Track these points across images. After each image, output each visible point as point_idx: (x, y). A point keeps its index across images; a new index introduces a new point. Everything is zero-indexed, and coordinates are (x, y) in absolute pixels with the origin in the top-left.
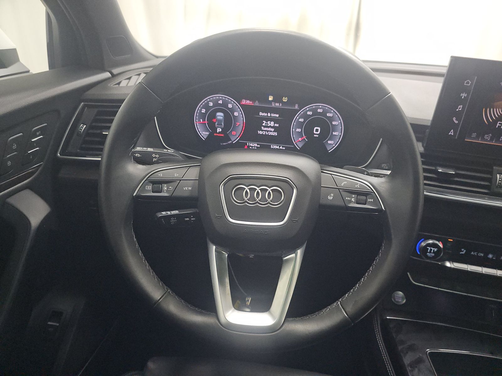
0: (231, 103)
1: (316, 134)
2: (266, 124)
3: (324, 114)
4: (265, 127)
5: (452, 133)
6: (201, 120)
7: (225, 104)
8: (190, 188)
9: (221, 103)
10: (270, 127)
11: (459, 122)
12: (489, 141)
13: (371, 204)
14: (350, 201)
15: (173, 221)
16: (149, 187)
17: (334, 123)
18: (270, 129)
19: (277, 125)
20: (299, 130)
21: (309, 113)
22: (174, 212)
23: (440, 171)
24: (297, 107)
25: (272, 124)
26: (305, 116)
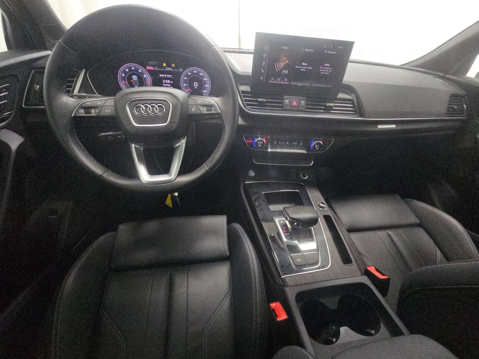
0: (140, 69)
1: (196, 87)
2: (165, 82)
3: (198, 73)
4: (165, 83)
5: (262, 78)
6: (123, 81)
7: (136, 70)
8: (110, 111)
9: (134, 69)
10: (168, 83)
11: (264, 71)
12: (280, 82)
13: (214, 110)
14: (204, 111)
15: (109, 137)
16: (82, 111)
17: (205, 79)
18: (168, 85)
19: (172, 82)
20: (185, 85)
21: (189, 74)
22: (110, 133)
23: (259, 100)
24: (181, 70)
25: (169, 81)
26: (187, 76)
